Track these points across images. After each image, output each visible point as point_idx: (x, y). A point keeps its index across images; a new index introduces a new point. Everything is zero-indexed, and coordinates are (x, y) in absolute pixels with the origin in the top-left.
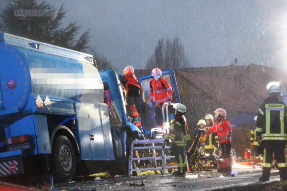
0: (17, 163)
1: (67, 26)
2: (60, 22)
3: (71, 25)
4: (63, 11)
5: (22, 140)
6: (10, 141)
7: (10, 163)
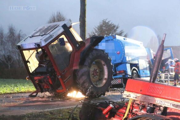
0: (121, 80)
1: (120, 31)
2: (117, 30)
3: (121, 31)
4: (118, 26)
5: (122, 72)
6: (118, 72)
7: (118, 80)
